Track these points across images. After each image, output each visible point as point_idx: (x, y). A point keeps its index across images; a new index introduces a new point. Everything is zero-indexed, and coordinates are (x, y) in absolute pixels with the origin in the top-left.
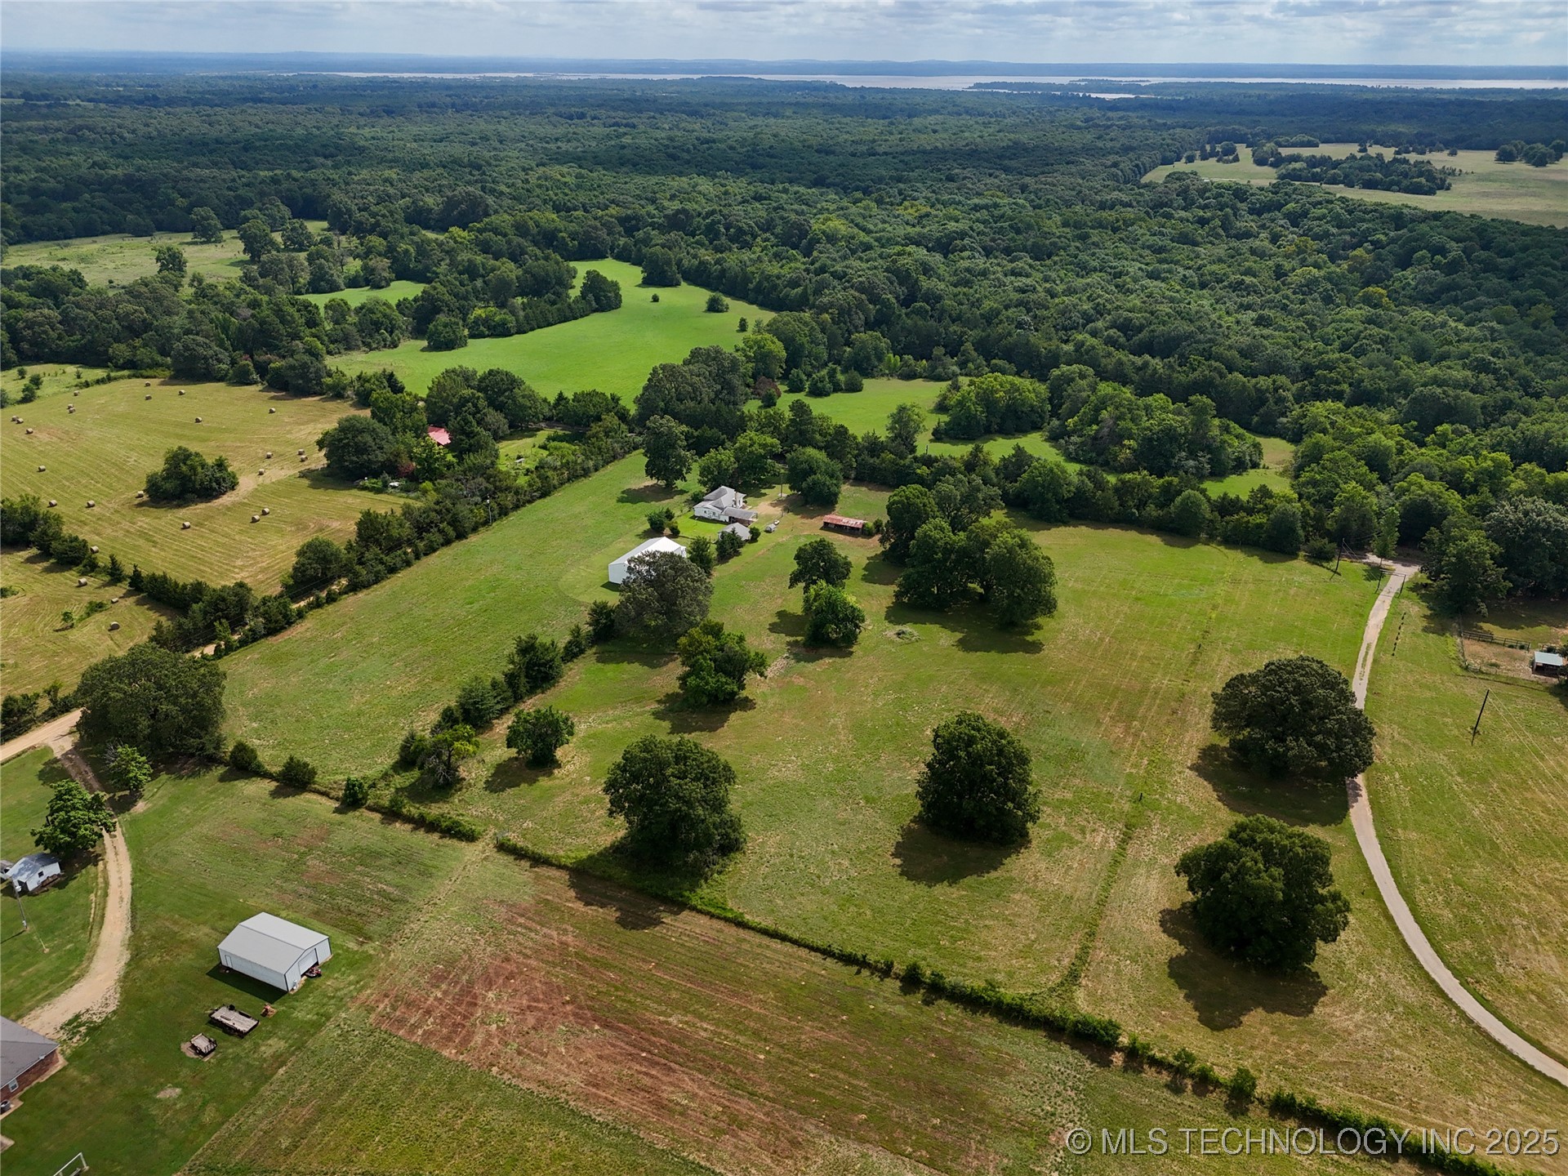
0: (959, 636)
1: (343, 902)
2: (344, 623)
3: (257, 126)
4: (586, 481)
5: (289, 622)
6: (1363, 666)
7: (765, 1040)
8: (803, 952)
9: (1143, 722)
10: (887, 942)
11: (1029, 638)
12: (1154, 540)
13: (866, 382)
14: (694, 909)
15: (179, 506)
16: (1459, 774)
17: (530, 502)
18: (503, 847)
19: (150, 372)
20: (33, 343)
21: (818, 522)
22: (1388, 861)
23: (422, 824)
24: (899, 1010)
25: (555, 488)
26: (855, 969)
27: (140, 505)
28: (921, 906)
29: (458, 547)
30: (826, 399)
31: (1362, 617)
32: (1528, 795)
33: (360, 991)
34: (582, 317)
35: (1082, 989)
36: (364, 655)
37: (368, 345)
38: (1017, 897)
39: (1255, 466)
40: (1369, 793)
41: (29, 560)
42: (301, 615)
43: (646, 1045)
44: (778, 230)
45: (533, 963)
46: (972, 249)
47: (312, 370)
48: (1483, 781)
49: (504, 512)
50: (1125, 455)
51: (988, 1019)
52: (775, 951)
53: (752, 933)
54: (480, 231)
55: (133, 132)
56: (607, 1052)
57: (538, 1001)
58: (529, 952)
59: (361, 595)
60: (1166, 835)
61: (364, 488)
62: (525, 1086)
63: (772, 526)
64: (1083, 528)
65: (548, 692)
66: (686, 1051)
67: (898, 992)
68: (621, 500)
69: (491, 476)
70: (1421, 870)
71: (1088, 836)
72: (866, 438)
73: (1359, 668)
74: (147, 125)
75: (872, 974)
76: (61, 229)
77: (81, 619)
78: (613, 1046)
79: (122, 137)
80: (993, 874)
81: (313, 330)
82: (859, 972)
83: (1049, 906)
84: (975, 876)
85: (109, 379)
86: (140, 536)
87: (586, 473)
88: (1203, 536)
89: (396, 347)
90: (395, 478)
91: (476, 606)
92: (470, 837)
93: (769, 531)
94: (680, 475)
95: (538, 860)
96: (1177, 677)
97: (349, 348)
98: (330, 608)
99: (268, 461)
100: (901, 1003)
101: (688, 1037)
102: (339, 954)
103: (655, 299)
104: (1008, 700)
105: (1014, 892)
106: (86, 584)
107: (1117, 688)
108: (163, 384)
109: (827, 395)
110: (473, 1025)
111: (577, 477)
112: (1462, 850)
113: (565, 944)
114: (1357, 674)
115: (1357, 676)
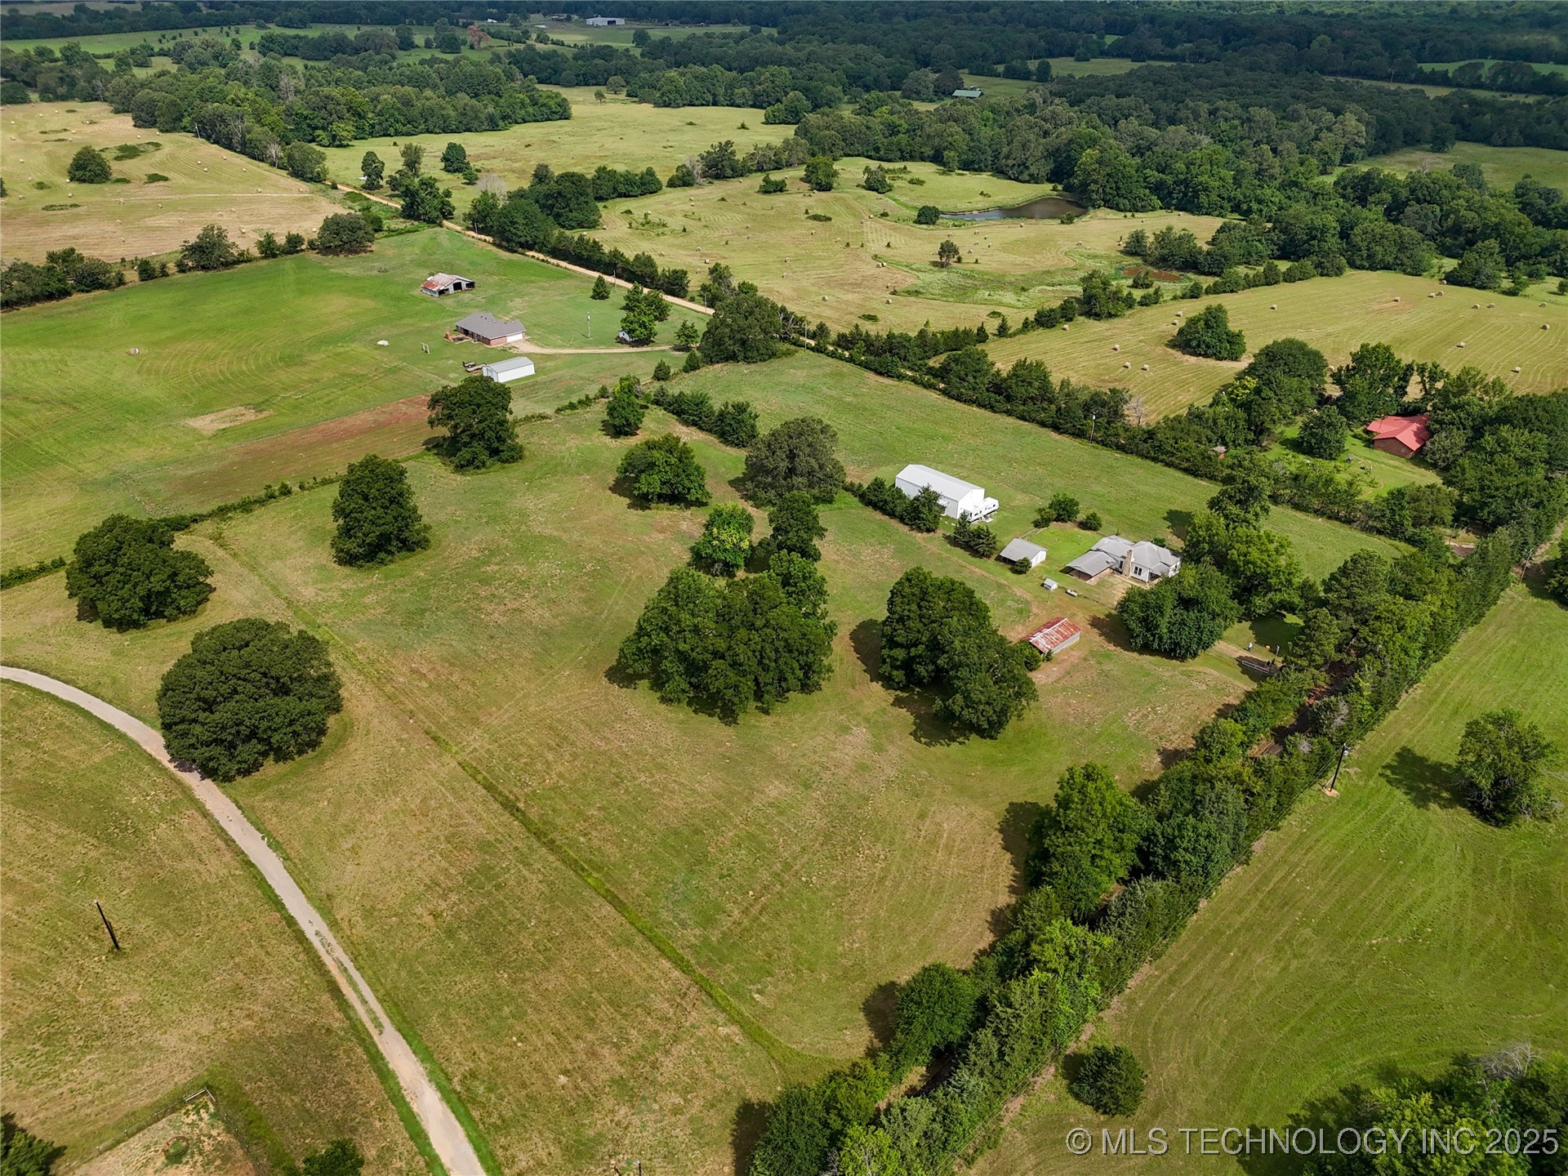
42: (900, 377)
114: (332, 941)
115: (327, 934)
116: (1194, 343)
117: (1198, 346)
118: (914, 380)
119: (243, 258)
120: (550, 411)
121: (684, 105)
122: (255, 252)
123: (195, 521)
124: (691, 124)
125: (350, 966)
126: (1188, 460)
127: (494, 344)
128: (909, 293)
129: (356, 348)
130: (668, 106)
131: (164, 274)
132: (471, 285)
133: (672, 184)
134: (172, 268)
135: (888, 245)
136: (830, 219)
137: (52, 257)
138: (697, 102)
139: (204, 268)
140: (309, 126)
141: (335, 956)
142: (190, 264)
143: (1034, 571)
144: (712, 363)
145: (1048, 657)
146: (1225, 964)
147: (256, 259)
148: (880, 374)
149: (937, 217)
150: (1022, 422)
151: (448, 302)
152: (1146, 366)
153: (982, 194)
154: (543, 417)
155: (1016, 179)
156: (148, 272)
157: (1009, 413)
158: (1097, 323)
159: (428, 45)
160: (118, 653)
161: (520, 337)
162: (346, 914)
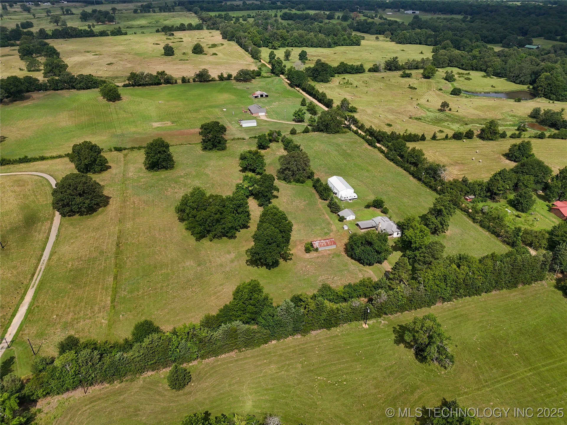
42: (375, 147)
114: (45, 263)
115: (46, 261)
119: (213, 80)
120: (247, 137)
121: (407, 44)
122: (217, 78)
123: (124, 149)
124: (403, 50)
125: (42, 270)
127: (254, 115)
128: (416, 119)
129: (217, 110)
130: (400, 43)
131: (189, 82)
132: (267, 96)
133: (370, 70)
134: (191, 80)
135: (428, 101)
136: (416, 89)
137: (158, 73)
138: (412, 43)
139: (201, 82)
140: (267, 42)
141: (42, 266)
142: (197, 80)
143: (347, 221)
144: (315, 131)
145: (317, 250)
146: (259, 363)
147: (217, 80)
148: (369, 145)
149: (460, 93)
150: (404, 171)
151: (256, 100)
152: (480, 160)
153: (492, 86)
154: (244, 139)
155: (514, 82)
156: (184, 80)
157: (402, 167)
158: (482, 141)
159: (338, 18)
161: (264, 114)
162: (55, 257)
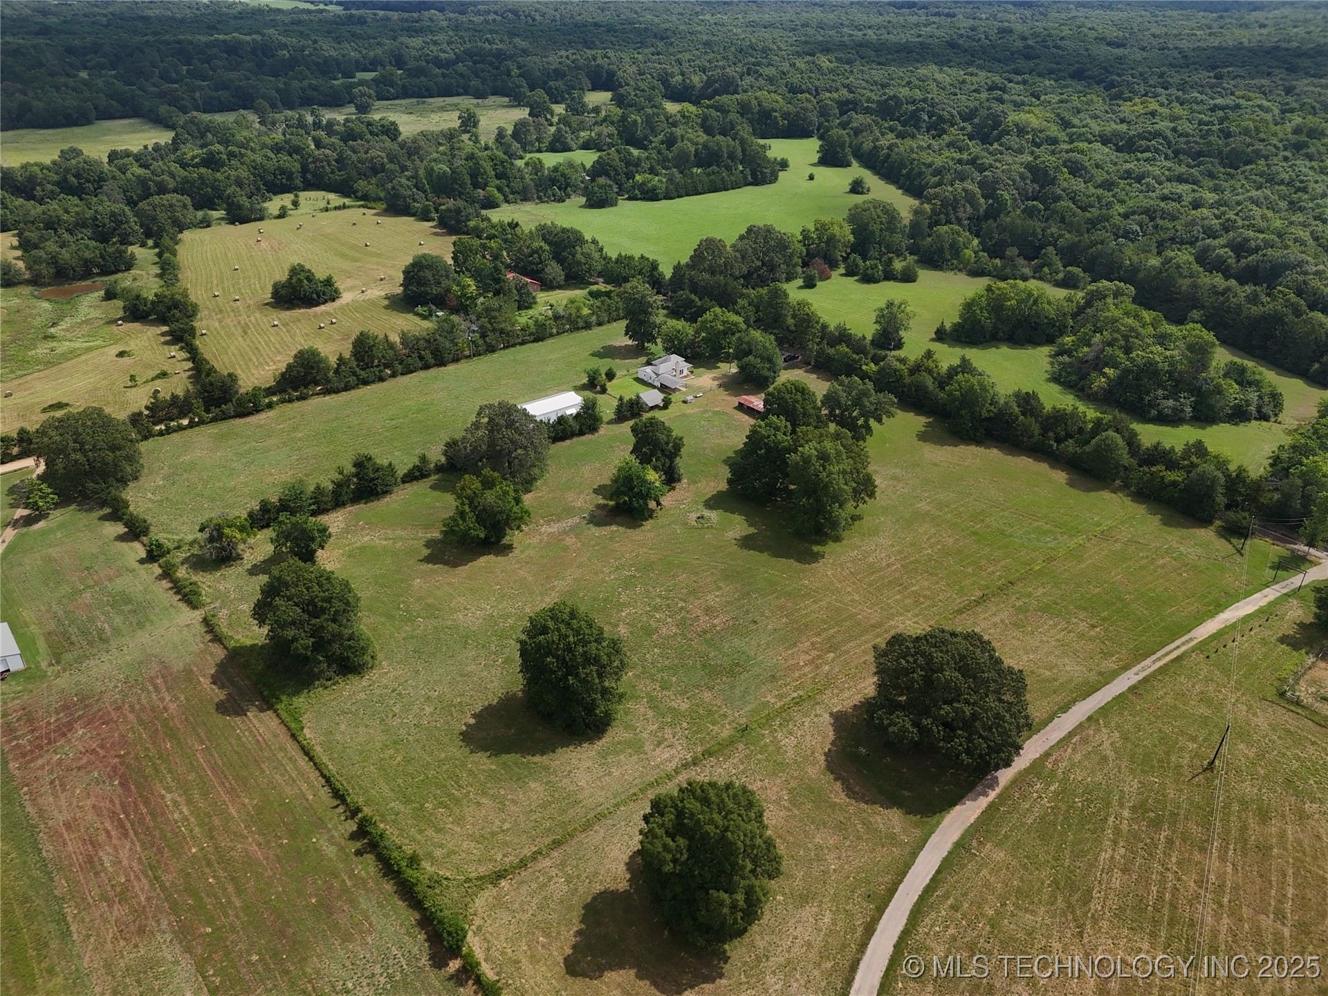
0: (752, 530)
1: (73, 630)
2: (294, 418)
3: (636, 13)
4: (584, 333)
5: (257, 410)
6: (1154, 662)
7: (212, 838)
8: (313, 775)
9: (839, 656)
10: (386, 789)
11: (816, 548)
12: (1060, 476)
13: (924, 275)
14: (275, 711)
15: (288, 309)
16: (1133, 809)
17: (521, 344)
18: (206, 621)
19: (373, 205)
20: (315, 175)
21: (735, 401)
22: (938, 872)
23: (177, 587)
24: (331, 851)
25: (551, 335)
26: (336, 802)
27: (267, 304)
28: (445, 768)
29: (433, 372)
30: (873, 286)
31: (1220, 607)
32: (1197, 857)
33: (13, 699)
34: (733, 188)
35: (495, 890)
36: (280, 446)
37: (539, 198)
38: (533, 785)
39: (1263, 417)
40: (1000, 796)
41: (163, 334)
42: (270, 406)
43: (131, 810)
44: (976, 121)
45: (131, 717)
46: (1157, 151)
47: (463, 214)
48: (1156, 824)
49: (491, 349)
50: (1099, 382)
51: (389, 887)
52: (296, 767)
53: (296, 746)
54: (708, 107)
55: (543, 15)
56: (102, 804)
57: (102, 747)
58: (137, 707)
59: (327, 398)
60: (734, 771)
61: (417, 314)
62: (29, 809)
63: (690, 398)
64: (995, 451)
65: (369, 505)
66: (151, 824)
67: (347, 836)
68: (593, 355)
69: (495, 318)
70: (965, 894)
71: (658, 750)
72: (838, 327)
73: (1148, 661)
74: (556, 10)
75: (345, 812)
76: (427, 90)
77: (147, 382)
78: (111, 801)
79: (534, 20)
80: (537, 759)
81: (498, 182)
82: (336, 807)
83: (551, 803)
84: (518, 755)
85: (344, 207)
86: (242, 327)
87: (588, 326)
88: (1118, 482)
89: (563, 201)
90: (442, 310)
91: (394, 422)
92: (194, 606)
93: (685, 402)
94: (652, 339)
95: (218, 639)
96: (927, 621)
97: (525, 199)
98: (297, 404)
99: (379, 282)
100: (338, 845)
101: (164, 813)
102: (30, 668)
103: (811, 178)
104: (728, 602)
105: (535, 780)
106: (174, 357)
107: (851, 617)
108: (375, 215)
109: (876, 281)
110: (48, 750)
111: (578, 329)
112: (1040, 890)
113: (166, 709)
114: (1139, 667)
115: (1135, 669)
116: (315, 296)
117: (319, 297)
118: (283, 401)
125: (1154, 657)
126: (531, 334)
141: (1149, 666)
160: (804, 899)
162: (1110, 664)
